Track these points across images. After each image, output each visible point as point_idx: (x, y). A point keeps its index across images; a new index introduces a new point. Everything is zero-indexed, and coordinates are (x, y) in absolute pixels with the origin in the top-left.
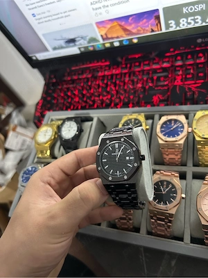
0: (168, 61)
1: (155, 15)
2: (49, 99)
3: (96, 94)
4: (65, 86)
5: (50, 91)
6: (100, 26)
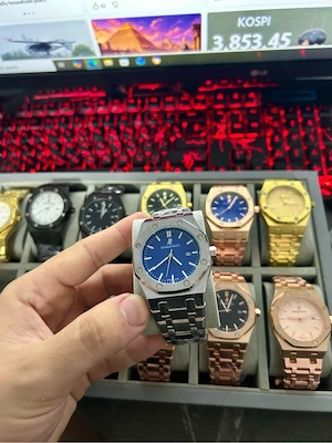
0: (204, 102)
1: (194, 23)
3: (84, 145)
4: (23, 128)
6: (98, 28)
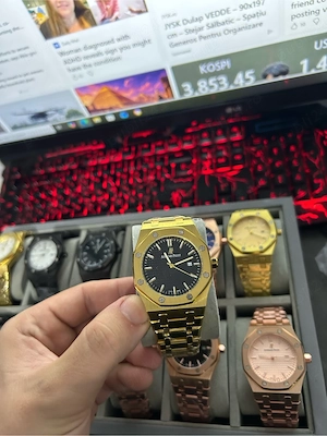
0: (190, 141)
1: (161, 76)
2: (9, 205)
3: (85, 193)
5: (12, 194)
6: (82, 94)
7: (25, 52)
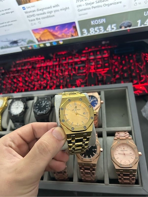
0: (85, 56)
1: (73, 26)
3: (35, 80)
4: (12, 75)
5: (1, 80)
6: (35, 32)
7: (8, 11)
